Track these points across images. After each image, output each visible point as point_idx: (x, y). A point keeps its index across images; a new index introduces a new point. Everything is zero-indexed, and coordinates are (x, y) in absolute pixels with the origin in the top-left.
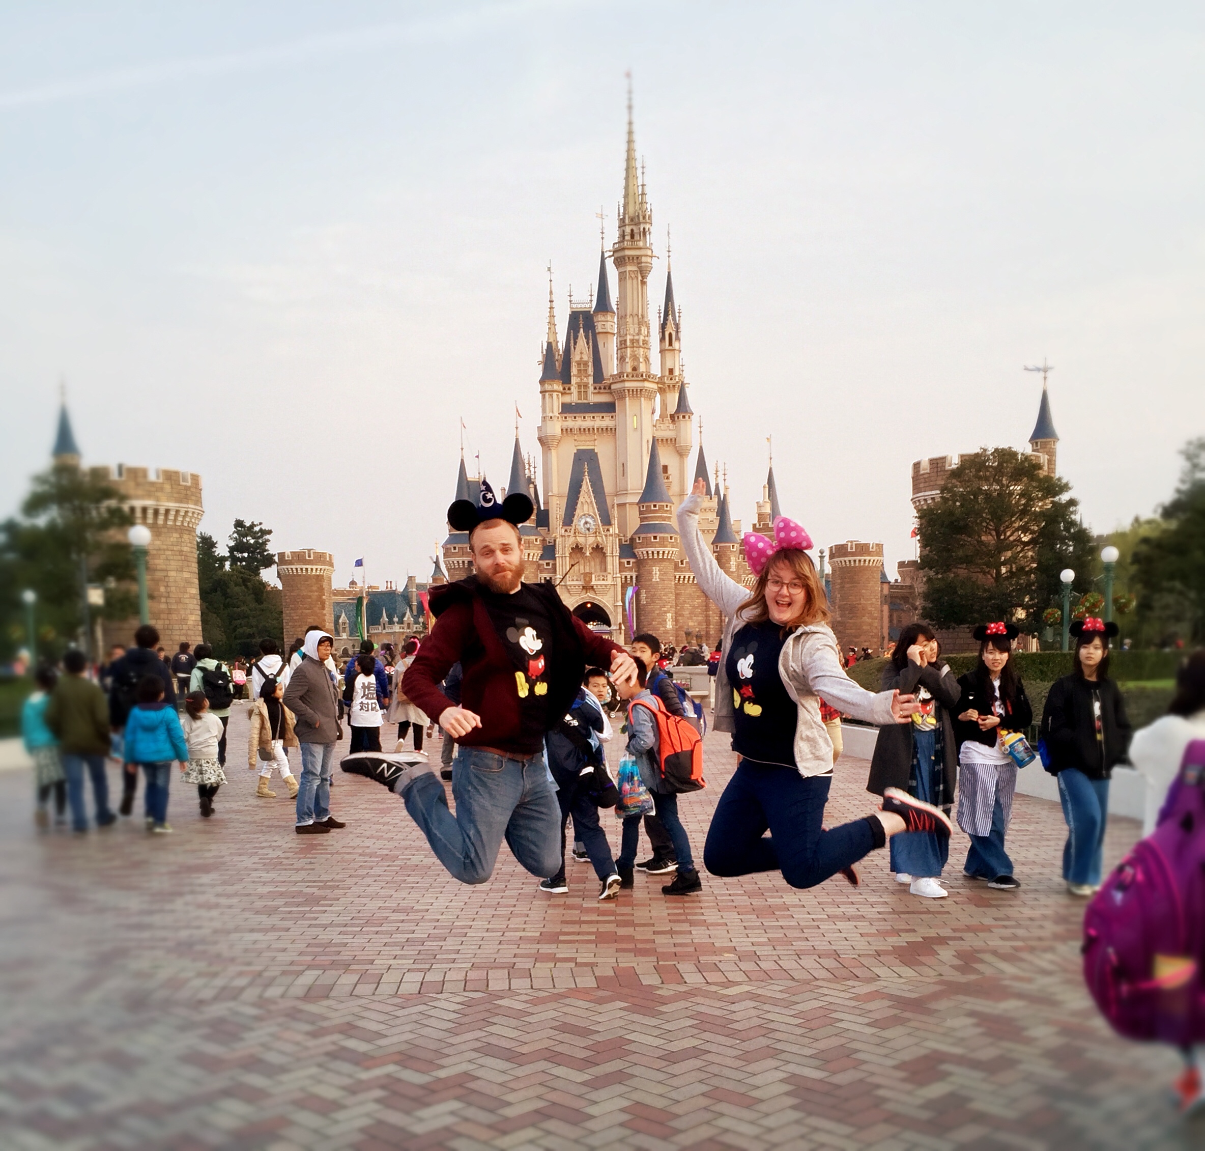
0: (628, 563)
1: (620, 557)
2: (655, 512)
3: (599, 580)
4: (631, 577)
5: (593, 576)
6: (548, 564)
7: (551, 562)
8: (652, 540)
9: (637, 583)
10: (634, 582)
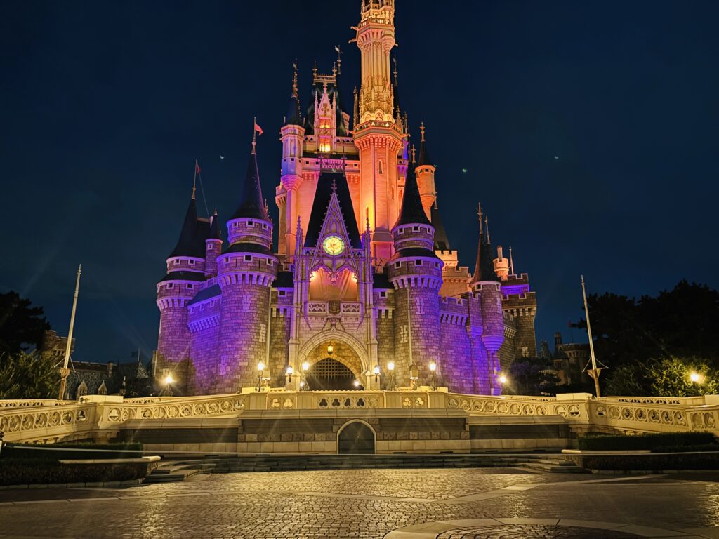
0: (383, 294)
1: (374, 287)
2: (416, 235)
3: (349, 311)
4: (387, 311)
5: (342, 305)
6: (283, 293)
7: (287, 289)
8: (415, 265)
9: (395, 320)
10: (390, 317)
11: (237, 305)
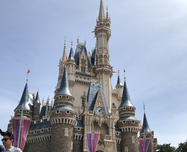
0: (117, 133)
1: (115, 131)
3: (107, 139)
5: (105, 136)
7: (81, 128)
9: (121, 144)
10: (119, 143)
11: (63, 132)
